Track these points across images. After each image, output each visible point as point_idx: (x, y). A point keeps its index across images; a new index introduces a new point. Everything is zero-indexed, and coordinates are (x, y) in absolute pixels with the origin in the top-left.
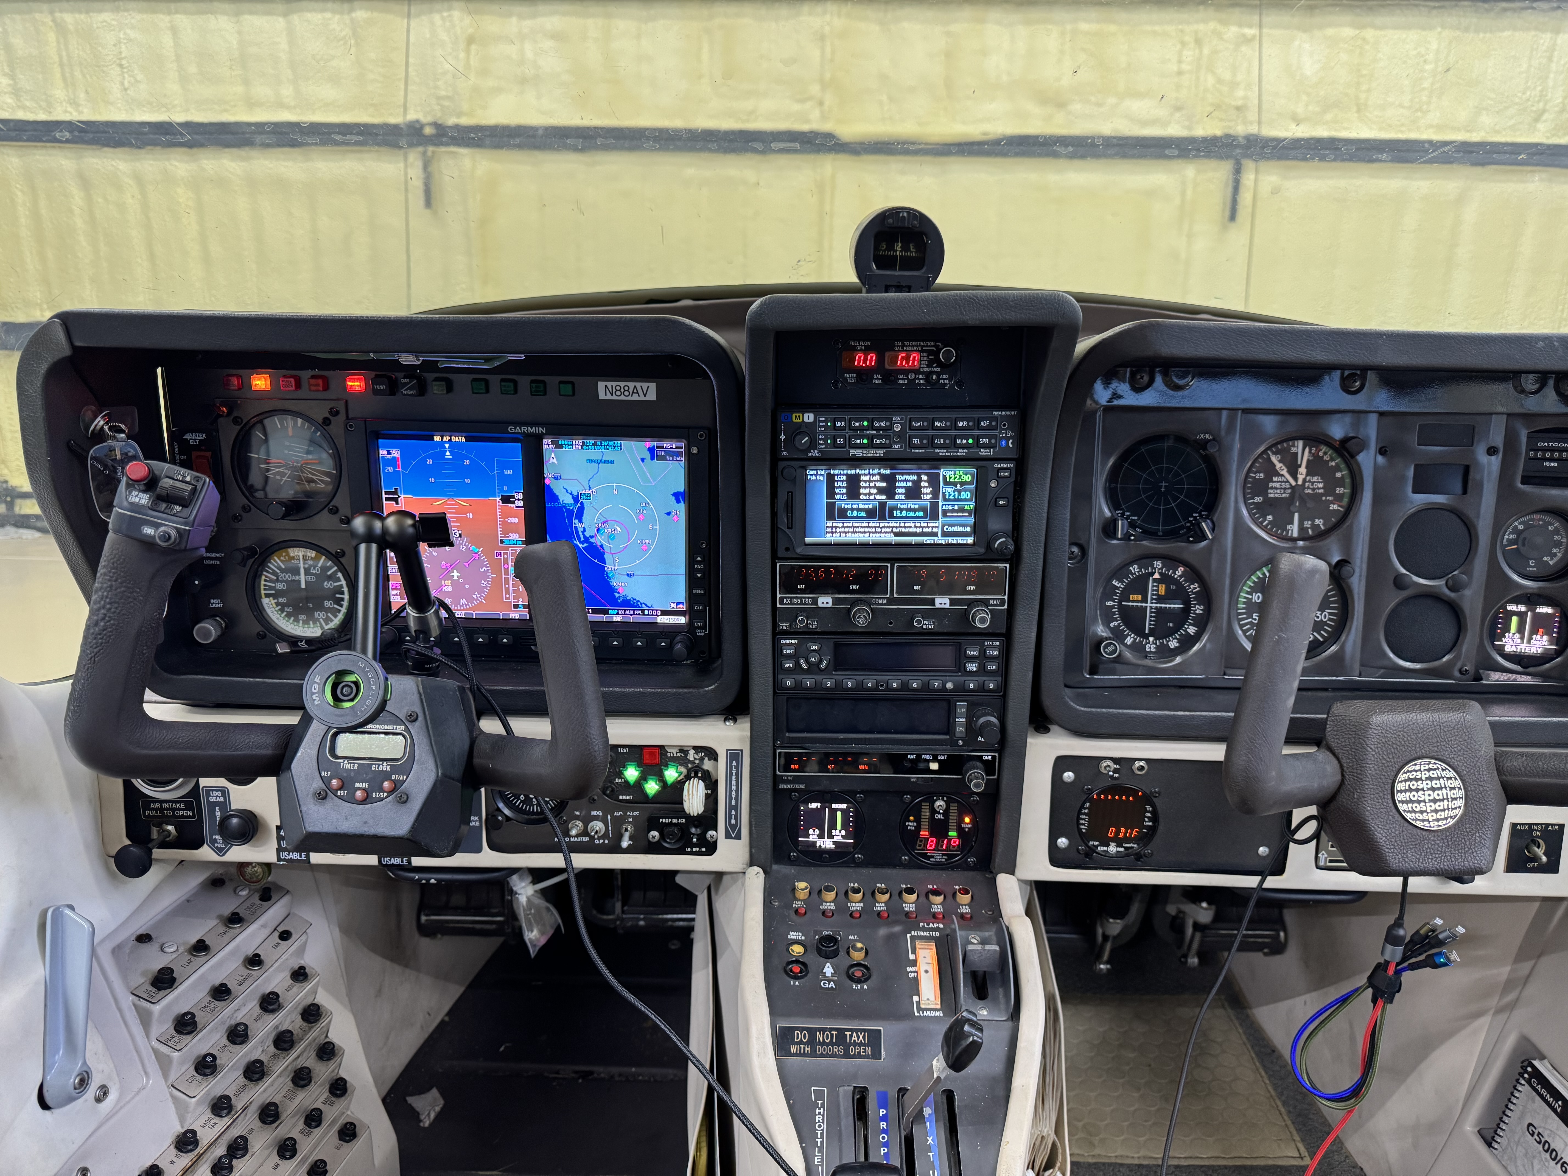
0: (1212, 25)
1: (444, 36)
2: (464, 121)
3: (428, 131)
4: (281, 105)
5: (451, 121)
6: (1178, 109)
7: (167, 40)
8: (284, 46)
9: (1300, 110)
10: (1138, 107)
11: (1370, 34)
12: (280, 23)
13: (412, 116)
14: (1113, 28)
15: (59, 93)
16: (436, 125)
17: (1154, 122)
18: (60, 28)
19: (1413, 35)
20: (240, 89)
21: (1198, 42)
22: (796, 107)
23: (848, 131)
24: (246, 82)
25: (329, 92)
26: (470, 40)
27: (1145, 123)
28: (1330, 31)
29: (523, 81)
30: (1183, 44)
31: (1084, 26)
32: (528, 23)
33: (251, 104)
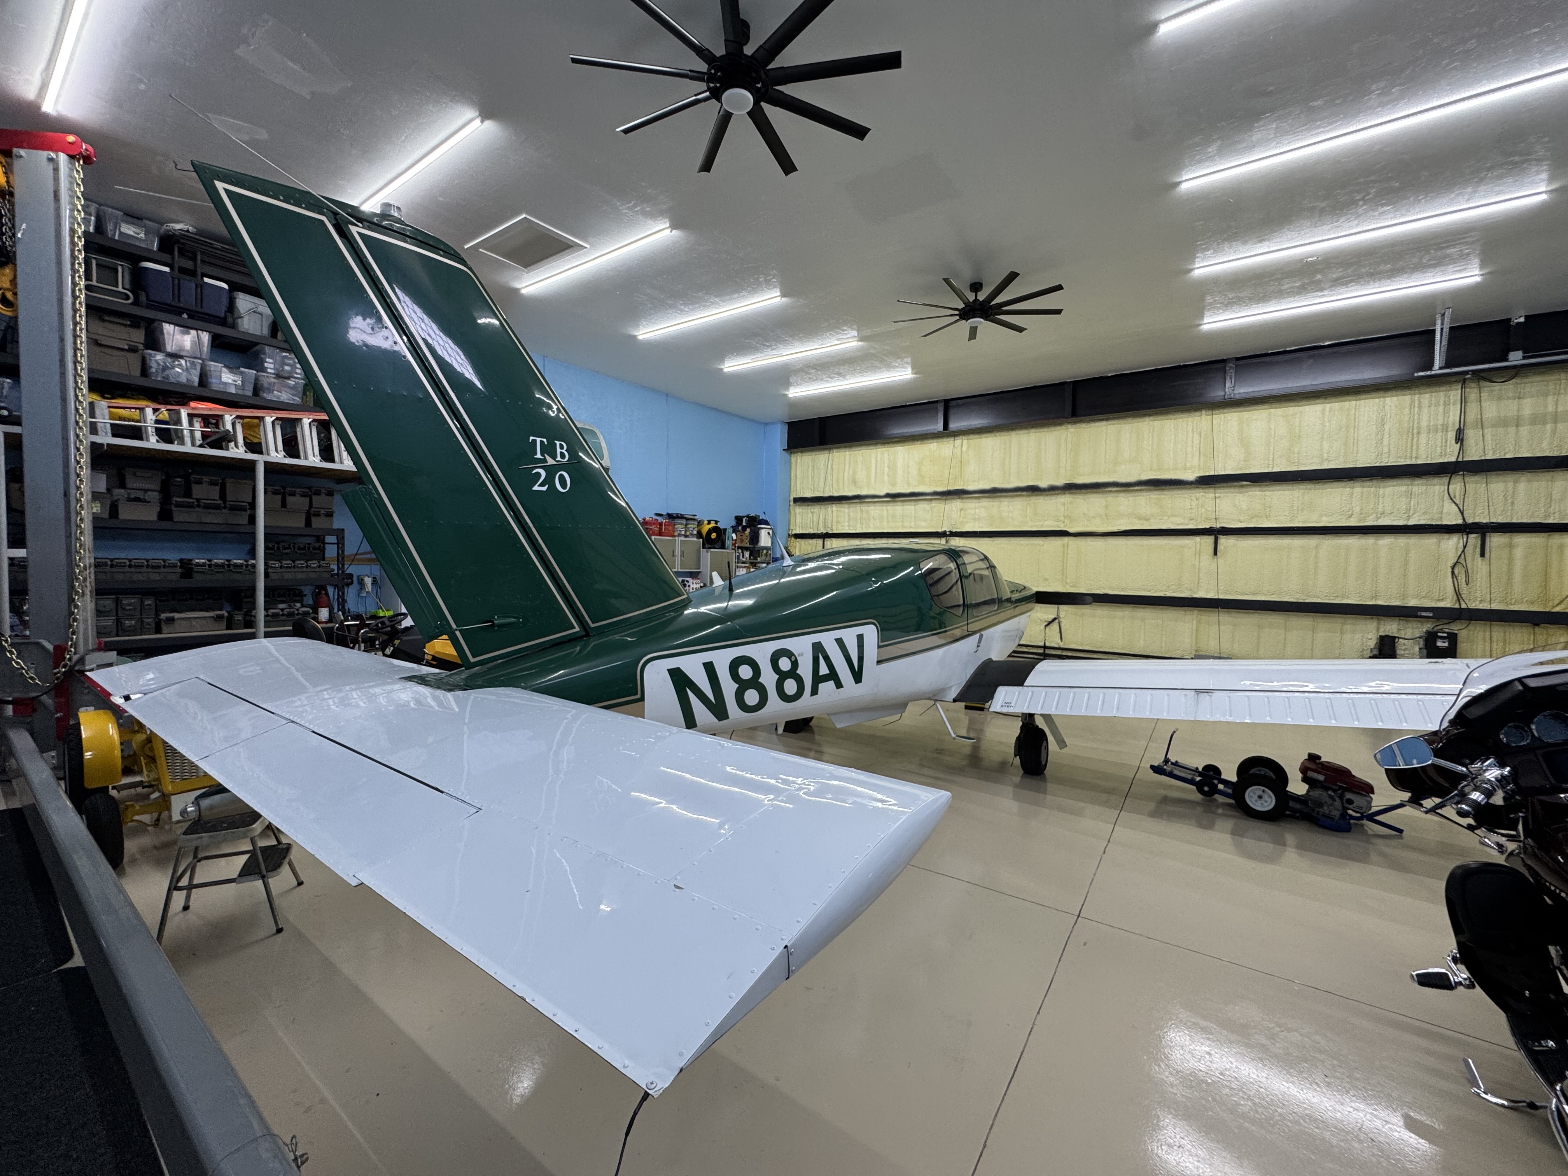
0: (1201, 494)
1: (954, 509)
2: (958, 530)
3: (948, 533)
4: (911, 527)
5: (954, 531)
6: (1192, 520)
7: (885, 513)
8: (913, 512)
9: (1242, 519)
10: (1175, 519)
11: (1268, 493)
12: (913, 507)
13: (943, 530)
14: (1164, 496)
15: (859, 526)
16: (950, 531)
17: (1182, 524)
18: (862, 510)
19: (1287, 492)
20: (901, 524)
21: (1197, 499)
22: (1056, 523)
23: (1071, 530)
24: (903, 522)
25: (923, 524)
26: (961, 510)
27: (1179, 525)
28: (1251, 493)
29: (975, 519)
30: (1192, 500)
31: (1152, 496)
32: (977, 505)
33: (903, 527)
